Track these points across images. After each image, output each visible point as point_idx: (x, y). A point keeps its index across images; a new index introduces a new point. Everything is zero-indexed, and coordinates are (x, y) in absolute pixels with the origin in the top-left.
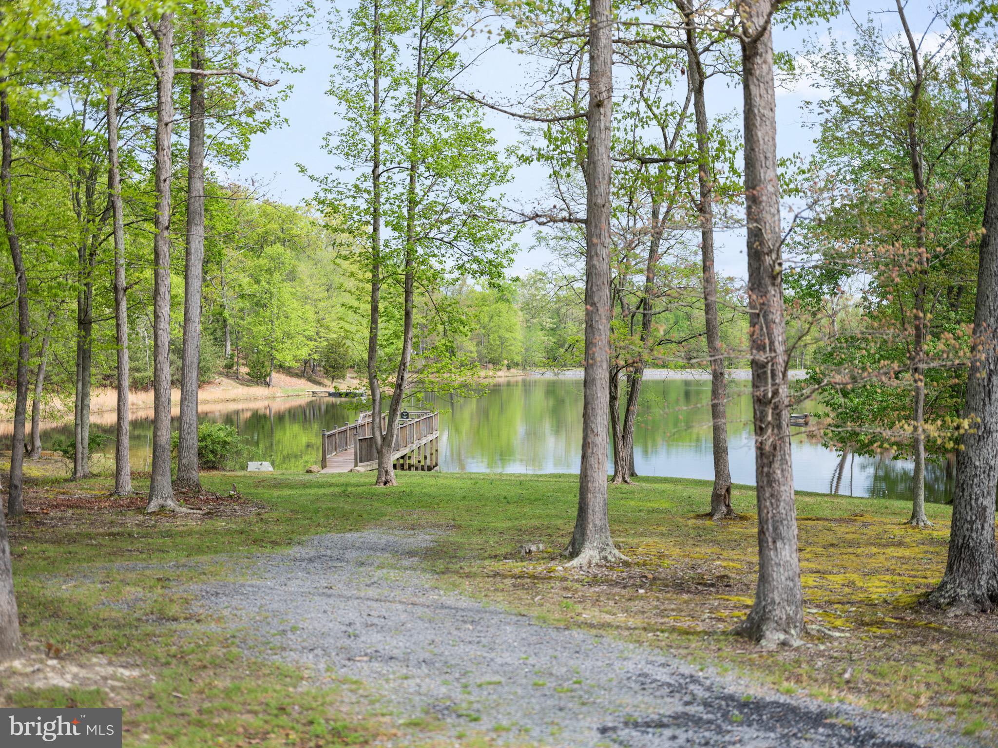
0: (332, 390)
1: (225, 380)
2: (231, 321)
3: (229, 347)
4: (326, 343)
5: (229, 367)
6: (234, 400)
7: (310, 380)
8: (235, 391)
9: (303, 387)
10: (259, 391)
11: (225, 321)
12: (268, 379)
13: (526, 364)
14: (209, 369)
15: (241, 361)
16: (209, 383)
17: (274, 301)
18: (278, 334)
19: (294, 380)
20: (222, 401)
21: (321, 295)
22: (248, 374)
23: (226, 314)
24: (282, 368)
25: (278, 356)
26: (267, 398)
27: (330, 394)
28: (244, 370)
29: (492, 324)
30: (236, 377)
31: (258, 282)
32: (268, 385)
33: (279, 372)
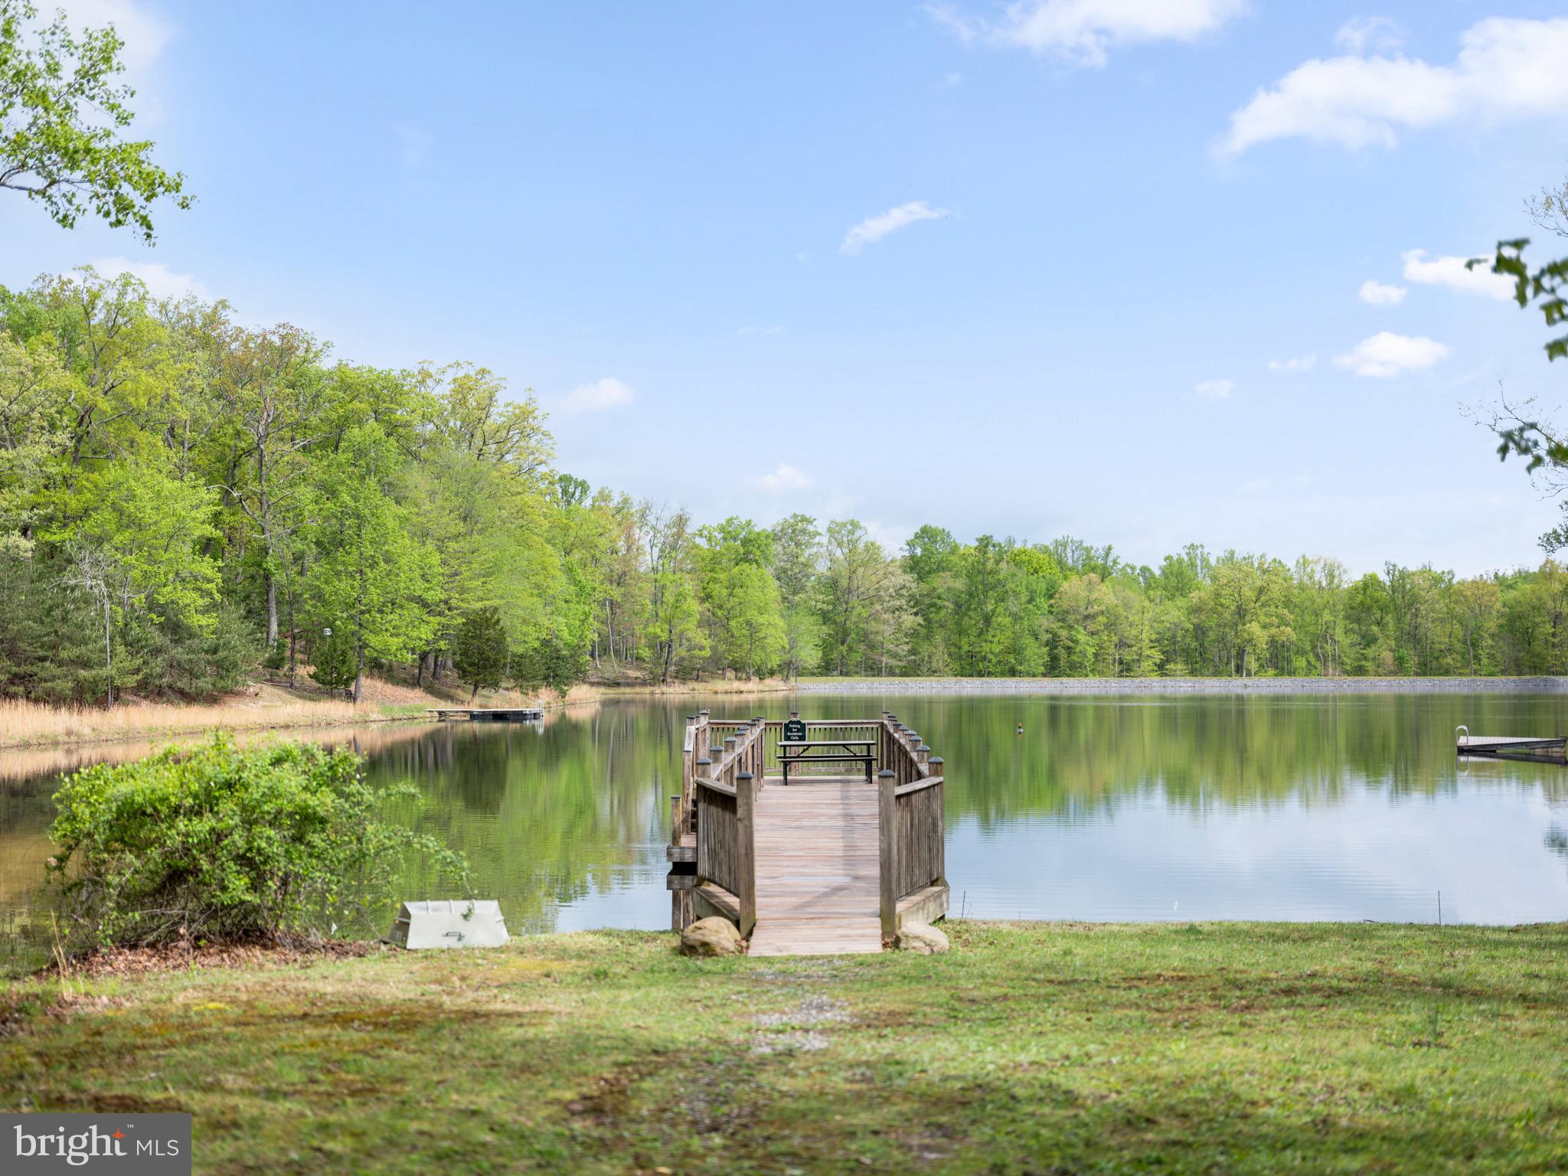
0: (476, 709)
1: (267, 690)
2: (279, 577)
3: (274, 628)
4: (461, 620)
5: (275, 664)
6: (287, 727)
7: (431, 690)
8: (289, 709)
9: (418, 703)
10: (335, 709)
11: (267, 578)
12: (352, 688)
13: (789, 668)
14: (235, 665)
15: (299, 656)
16: (238, 694)
17: (367, 532)
18: (375, 595)
19: (402, 692)
20: (262, 728)
21: (453, 530)
22: (313, 677)
23: (270, 563)
24: (380, 668)
25: (374, 641)
26: (353, 723)
27: (473, 717)
28: (304, 671)
29: (734, 601)
30: (291, 686)
31: (333, 494)
32: (351, 697)
33: (371, 676)
